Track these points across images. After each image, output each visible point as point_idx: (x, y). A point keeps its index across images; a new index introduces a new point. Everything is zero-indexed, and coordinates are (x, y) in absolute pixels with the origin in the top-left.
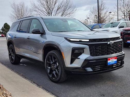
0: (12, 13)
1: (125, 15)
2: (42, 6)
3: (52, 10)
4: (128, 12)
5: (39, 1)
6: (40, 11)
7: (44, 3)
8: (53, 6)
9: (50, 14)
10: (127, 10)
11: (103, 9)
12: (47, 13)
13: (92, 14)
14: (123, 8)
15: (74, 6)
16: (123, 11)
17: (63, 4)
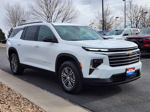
0: (6, 16)
1: (131, 22)
2: (41, 8)
3: (52, 14)
4: (135, 18)
5: (38, 4)
6: (38, 15)
7: (44, 6)
8: (53, 10)
9: (50, 18)
10: (133, 16)
11: (109, 14)
12: (47, 16)
13: (96, 19)
14: (130, 14)
15: (77, 9)
16: (129, 17)
17: (64, 7)
